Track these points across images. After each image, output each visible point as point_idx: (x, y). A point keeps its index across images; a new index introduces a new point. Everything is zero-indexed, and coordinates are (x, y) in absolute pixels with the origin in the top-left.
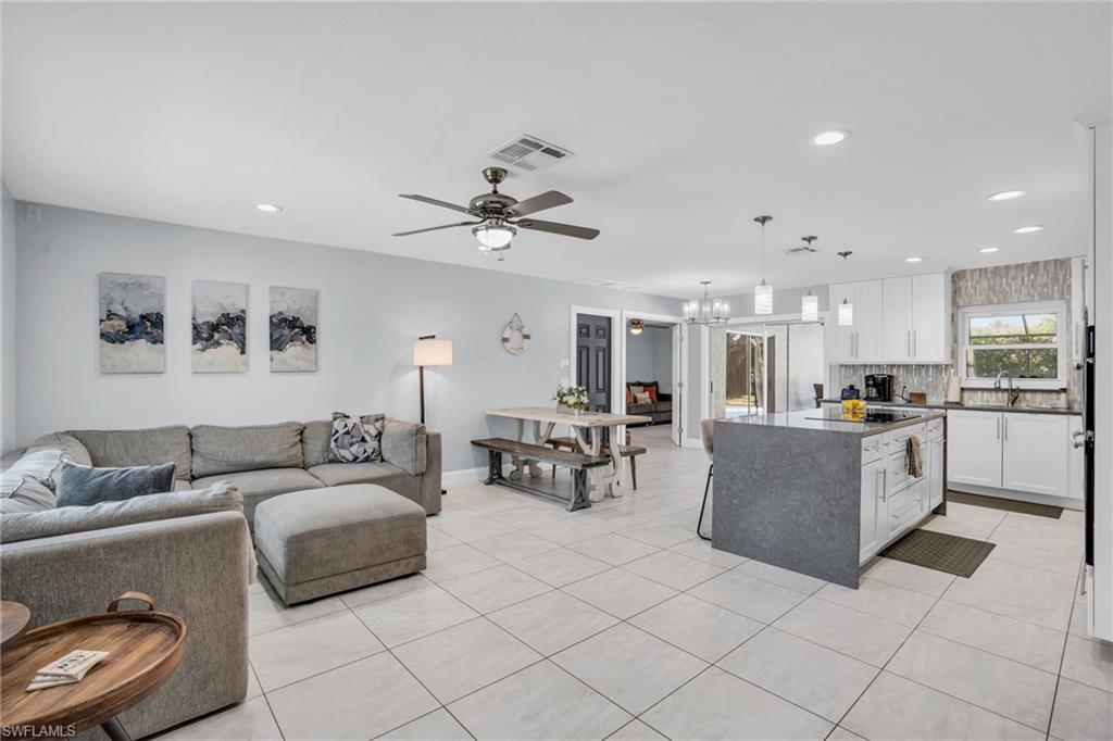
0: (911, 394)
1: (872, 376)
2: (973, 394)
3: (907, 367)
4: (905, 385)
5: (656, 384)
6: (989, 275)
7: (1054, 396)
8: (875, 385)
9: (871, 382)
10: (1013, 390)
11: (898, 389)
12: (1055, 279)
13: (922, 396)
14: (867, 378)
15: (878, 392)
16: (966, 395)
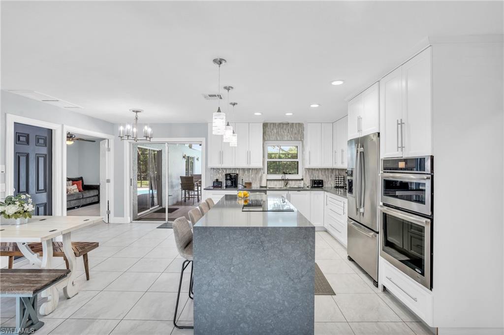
0: (246, 183)
1: (229, 174)
2: (270, 182)
3: (243, 169)
4: (243, 178)
5: (81, 178)
6: (277, 127)
7: (298, 182)
8: (231, 179)
9: (228, 178)
10: (286, 180)
11: (240, 181)
12: (299, 131)
13: (250, 184)
14: (226, 175)
15: (232, 182)
16: (268, 182)
